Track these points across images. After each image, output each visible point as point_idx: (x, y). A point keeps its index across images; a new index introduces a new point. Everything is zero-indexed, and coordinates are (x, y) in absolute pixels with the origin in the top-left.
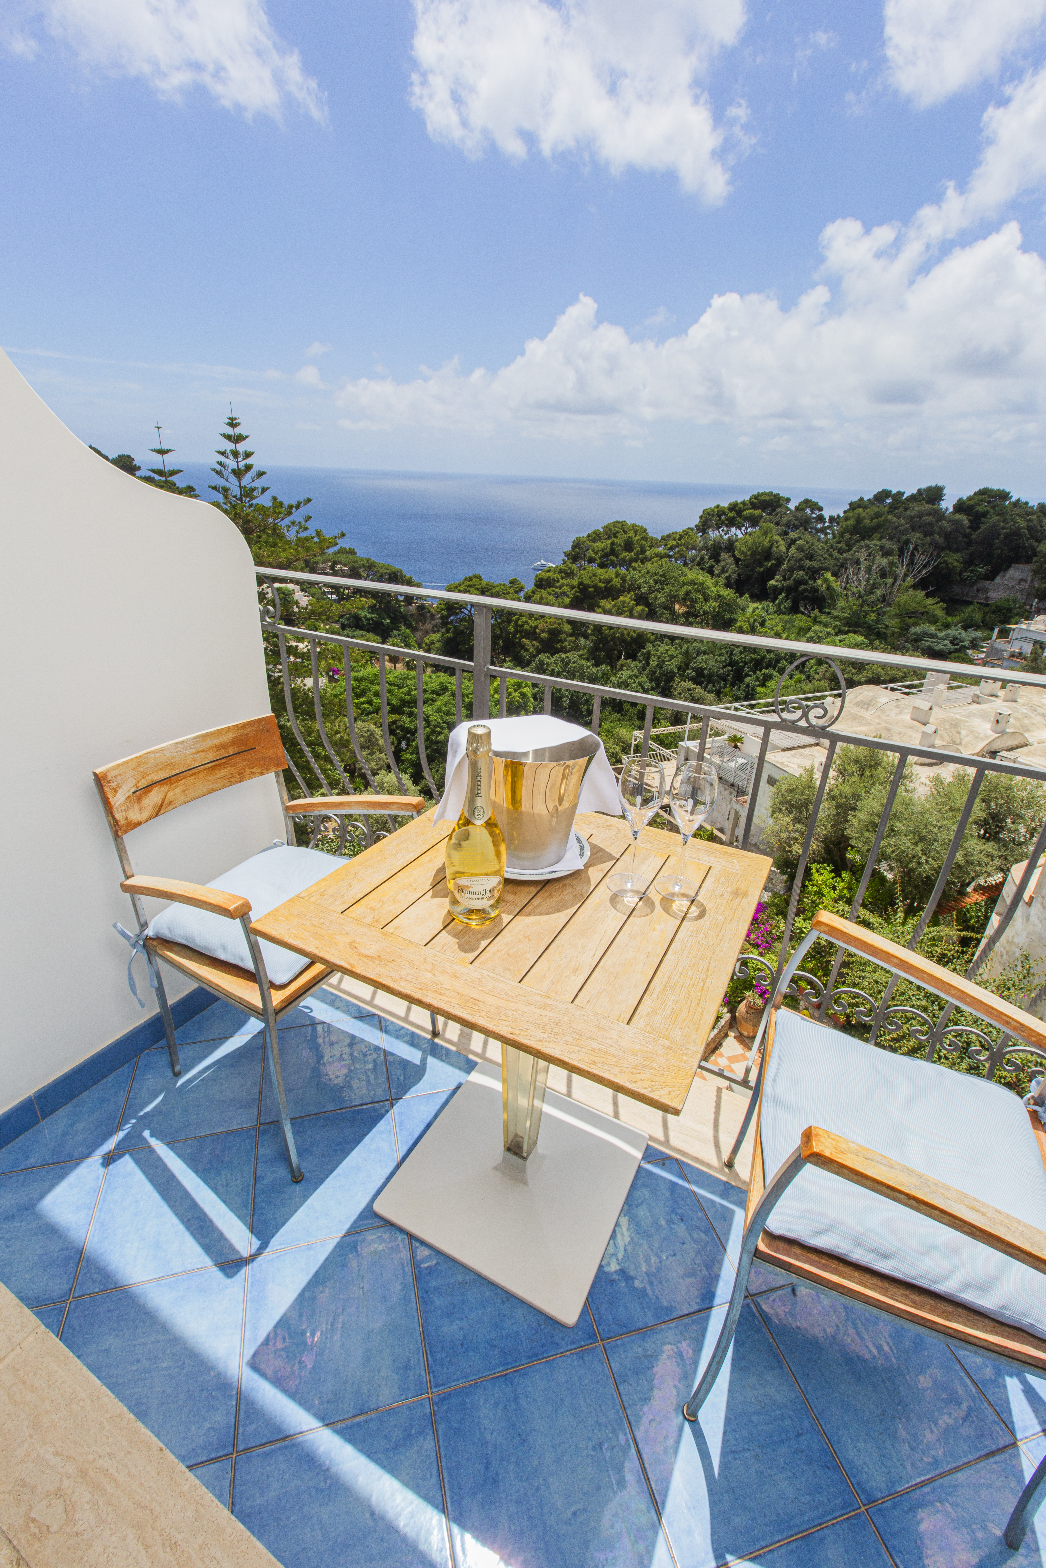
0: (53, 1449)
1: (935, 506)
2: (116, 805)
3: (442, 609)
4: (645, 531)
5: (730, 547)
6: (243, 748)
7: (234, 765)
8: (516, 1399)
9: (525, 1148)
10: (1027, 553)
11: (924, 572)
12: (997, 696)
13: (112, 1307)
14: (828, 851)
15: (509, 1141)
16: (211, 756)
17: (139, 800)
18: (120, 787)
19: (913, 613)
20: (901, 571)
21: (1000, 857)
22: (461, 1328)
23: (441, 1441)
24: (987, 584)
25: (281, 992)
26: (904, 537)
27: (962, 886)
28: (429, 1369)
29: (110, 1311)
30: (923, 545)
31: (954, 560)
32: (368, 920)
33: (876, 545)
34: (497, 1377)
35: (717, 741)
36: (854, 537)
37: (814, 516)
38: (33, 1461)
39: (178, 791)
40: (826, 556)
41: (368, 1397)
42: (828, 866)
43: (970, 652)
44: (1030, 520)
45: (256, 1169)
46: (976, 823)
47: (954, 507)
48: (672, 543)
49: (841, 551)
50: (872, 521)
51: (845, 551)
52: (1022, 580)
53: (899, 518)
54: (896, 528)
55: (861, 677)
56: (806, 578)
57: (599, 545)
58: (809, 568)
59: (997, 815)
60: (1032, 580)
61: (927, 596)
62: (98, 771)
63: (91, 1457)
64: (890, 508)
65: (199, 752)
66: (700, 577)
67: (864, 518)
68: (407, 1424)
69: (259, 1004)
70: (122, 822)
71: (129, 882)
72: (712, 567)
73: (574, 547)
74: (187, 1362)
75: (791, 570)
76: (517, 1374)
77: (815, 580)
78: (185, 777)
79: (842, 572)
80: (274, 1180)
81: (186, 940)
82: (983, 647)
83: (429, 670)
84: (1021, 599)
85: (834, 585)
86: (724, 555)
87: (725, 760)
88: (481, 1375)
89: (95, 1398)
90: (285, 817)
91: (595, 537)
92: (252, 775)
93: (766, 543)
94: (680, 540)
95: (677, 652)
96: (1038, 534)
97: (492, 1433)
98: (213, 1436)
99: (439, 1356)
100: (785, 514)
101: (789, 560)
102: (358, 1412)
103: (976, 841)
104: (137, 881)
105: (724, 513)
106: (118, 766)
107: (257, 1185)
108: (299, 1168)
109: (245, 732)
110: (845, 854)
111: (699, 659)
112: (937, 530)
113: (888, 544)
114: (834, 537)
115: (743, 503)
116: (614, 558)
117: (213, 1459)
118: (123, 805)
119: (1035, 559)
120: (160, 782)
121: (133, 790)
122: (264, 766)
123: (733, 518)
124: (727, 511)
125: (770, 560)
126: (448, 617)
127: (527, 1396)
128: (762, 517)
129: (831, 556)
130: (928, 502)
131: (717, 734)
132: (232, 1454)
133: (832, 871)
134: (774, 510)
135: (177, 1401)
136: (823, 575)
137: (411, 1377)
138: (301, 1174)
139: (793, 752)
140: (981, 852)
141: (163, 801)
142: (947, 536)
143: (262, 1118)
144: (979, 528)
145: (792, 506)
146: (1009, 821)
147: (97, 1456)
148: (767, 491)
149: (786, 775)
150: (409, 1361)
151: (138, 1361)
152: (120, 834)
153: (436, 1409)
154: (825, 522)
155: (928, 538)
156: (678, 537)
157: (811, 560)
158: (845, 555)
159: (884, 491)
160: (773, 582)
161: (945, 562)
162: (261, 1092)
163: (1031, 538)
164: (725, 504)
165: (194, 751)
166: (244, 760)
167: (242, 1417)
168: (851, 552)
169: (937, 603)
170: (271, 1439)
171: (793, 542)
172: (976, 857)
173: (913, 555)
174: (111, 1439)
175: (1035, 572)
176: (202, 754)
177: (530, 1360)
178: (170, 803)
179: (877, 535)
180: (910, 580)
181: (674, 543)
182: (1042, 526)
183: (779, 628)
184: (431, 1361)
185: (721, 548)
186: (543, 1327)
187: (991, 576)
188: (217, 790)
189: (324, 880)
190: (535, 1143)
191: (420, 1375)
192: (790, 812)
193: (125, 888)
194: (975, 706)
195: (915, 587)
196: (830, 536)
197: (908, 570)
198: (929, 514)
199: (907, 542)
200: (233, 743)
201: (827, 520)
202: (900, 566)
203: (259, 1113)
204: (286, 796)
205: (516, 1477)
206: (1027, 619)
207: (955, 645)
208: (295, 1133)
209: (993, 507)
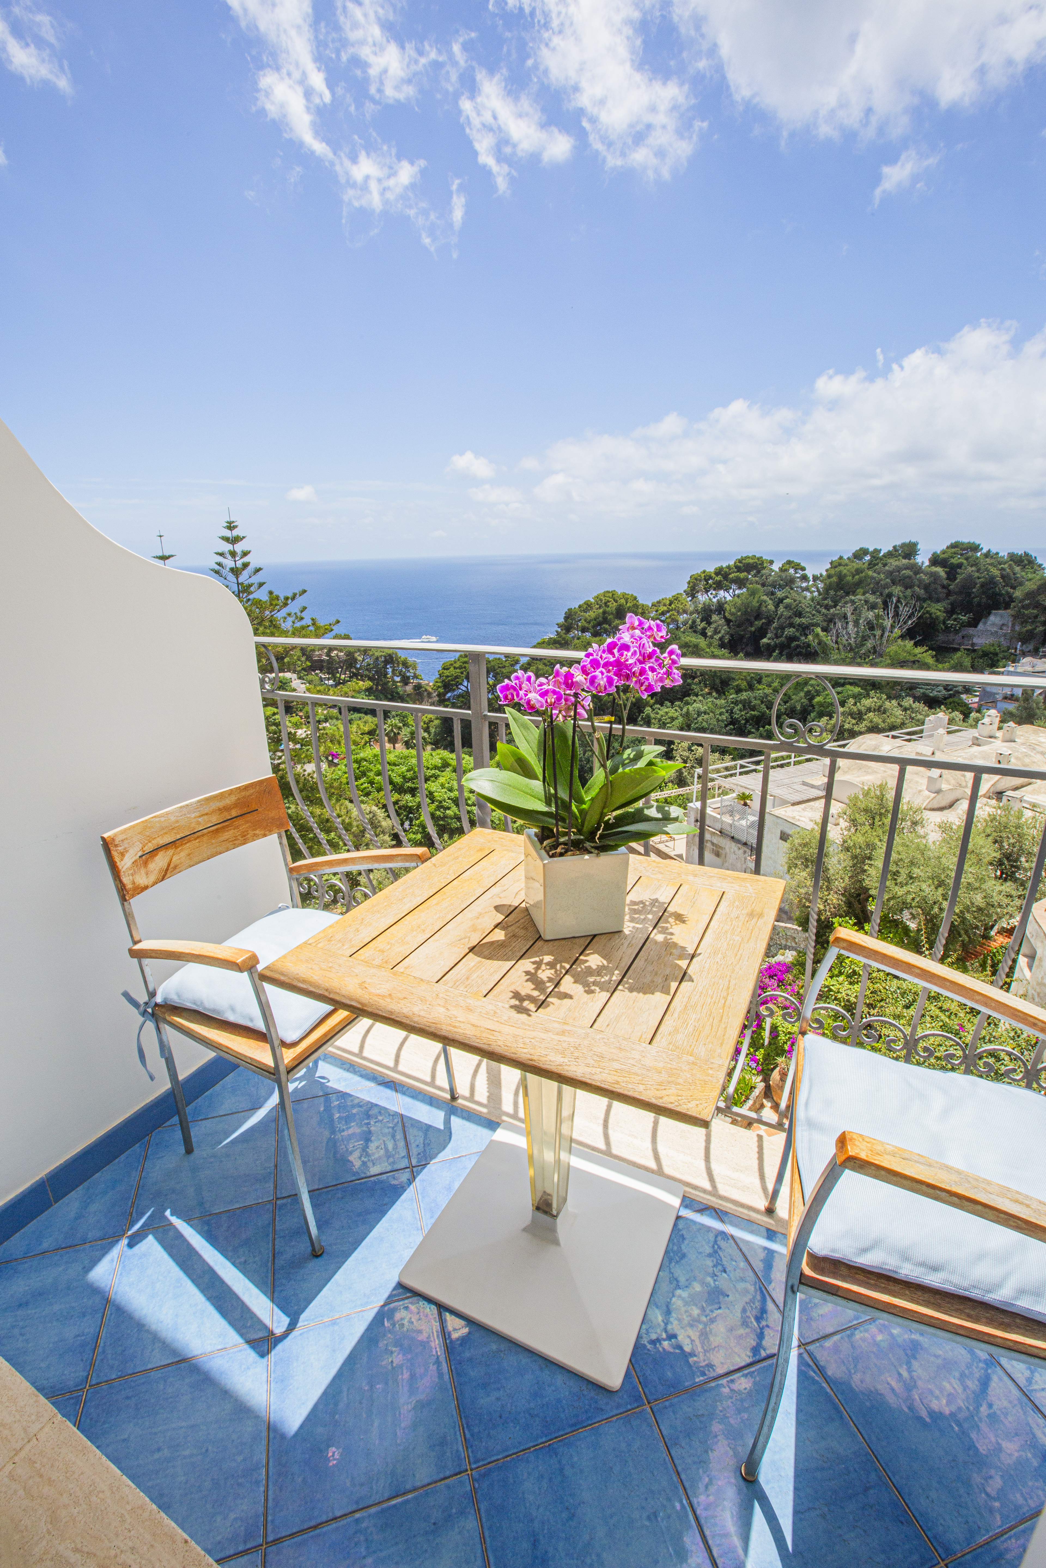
0: (73, 1546)
1: (912, 561)
2: (124, 869)
3: (439, 687)
4: (635, 598)
5: (720, 608)
6: (245, 810)
7: (237, 827)
8: (561, 1470)
9: (555, 1205)
10: (1004, 600)
11: (910, 622)
12: (995, 738)
13: (130, 1394)
14: (849, 904)
15: (538, 1199)
16: (215, 819)
17: (146, 863)
18: (127, 851)
19: (904, 662)
20: (888, 623)
21: (1019, 897)
22: (498, 1399)
23: (484, 1520)
24: (971, 631)
25: (292, 1050)
26: (887, 591)
27: (986, 929)
28: (467, 1444)
29: (128, 1398)
30: (905, 597)
31: (937, 610)
32: (377, 962)
33: (861, 600)
34: (540, 1448)
35: (725, 800)
36: (839, 593)
37: (798, 575)
38: (52, 1559)
39: (183, 854)
40: (814, 612)
41: (404, 1476)
42: (850, 919)
43: (964, 696)
44: (1003, 569)
45: (274, 1245)
46: (991, 864)
47: (930, 560)
48: (663, 608)
49: (827, 607)
50: (853, 577)
51: (832, 607)
52: (1003, 625)
53: (879, 574)
54: (878, 583)
55: (862, 727)
56: (798, 634)
57: (591, 614)
58: (799, 625)
59: (1010, 855)
60: (1013, 625)
61: (916, 645)
62: (105, 835)
63: (113, 1553)
64: (869, 565)
65: (203, 815)
66: (693, 639)
67: (845, 576)
68: (446, 1504)
69: (271, 1063)
70: (129, 886)
71: (137, 947)
72: (704, 629)
73: (566, 618)
74: (210, 1448)
75: (782, 628)
76: (560, 1444)
77: (806, 635)
78: (189, 841)
79: (832, 626)
80: (294, 1256)
81: (195, 1004)
82: (975, 691)
83: (429, 747)
84: (1005, 643)
85: (824, 639)
86: (715, 617)
87: (736, 819)
88: (522, 1448)
89: (115, 1489)
90: (290, 879)
91: (587, 606)
92: (256, 837)
93: (755, 604)
94: (670, 605)
95: (677, 714)
96: (1013, 582)
97: (538, 1509)
98: (240, 1527)
99: (476, 1430)
100: (770, 575)
101: (779, 619)
102: (394, 1494)
103: (994, 882)
104: (144, 945)
105: (711, 578)
106: (125, 830)
107: (276, 1261)
108: (319, 1241)
109: (248, 793)
110: (866, 907)
111: (700, 719)
112: (917, 583)
113: (872, 598)
114: (820, 594)
115: (729, 567)
116: (607, 626)
117: (241, 1552)
118: (130, 869)
119: (1013, 604)
120: (166, 846)
121: (140, 854)
122: (266, 828)
123: (720, 581)
124: (713, 575)
125: (761, 619)
126: (445, 694)
127: (573, 1467)
128: (748, 579)
129: (820, 612)
130: (904, 557)
131: (725, 793)
132: (262, 1545)
133: (855, 924)
134: (759, 572)
135: (201, 1491)
136: (813, 631)
137: (448, 1454)
138: (322, 1247)
139: (803, 806)
140: (1000, 892)
141: (169, 865)
142: (926, 588)
143: (278, 1192)
144: (955, 579)
145: (776, 567)
146: (1023, 859)
147: (118, 1551)
148: (750, 555)
149: (798, 829)
150: (445, 1437)
151: (159, 1450)
152: (127, 898)
153: (477, 1485)
154: (809, 582)
155: (909, 590)
156: (668, 602)
157: (800, 617)
158: (832, 611)
159: (861, 549)
160: (765, 640)
161: (928, 612)
162: (276, 1166)
163: (1007, 585)
164: (711, 569)
165: (197, 814)
166: (247, 822)
167: (270, 1504)
168: (838, 607)
169: (926, 651)
170: (302, 1528)
171: (781, 601)
172: (996, 898)
173: (897, 607)
174: (132, 1533)
175: (1015, 617)
176: (206, 817)
177: (574, 1428)
178: (175, 867)
179: (860, 590)
180: (897, 632)
181: (665, 608)
182: (1014, 574)
183: (775, 684)
184: (468, 1436)
185: (711, 610)
186: (585, 1392)
187: (974, 623)
188: (221, 853)
189: (331, 926)
190: (565, 1200)
191: (457, 1451)
192: (807, 866)
193: (133, 954)
194: (976, 748)
195: (902, 637)
196: (816, 594)
197: (894, 622)
198: (907, 568)
199: (890, 595)
200: (236, 805)
201: (811, 578)
202: (886, 618)
203: (276, 1188)
204: (289, 858)
205: (567, 1555)
206: (1013, 662)
207: (949, 690)
208: (314, 1206)
209: (967, 559)
